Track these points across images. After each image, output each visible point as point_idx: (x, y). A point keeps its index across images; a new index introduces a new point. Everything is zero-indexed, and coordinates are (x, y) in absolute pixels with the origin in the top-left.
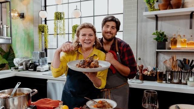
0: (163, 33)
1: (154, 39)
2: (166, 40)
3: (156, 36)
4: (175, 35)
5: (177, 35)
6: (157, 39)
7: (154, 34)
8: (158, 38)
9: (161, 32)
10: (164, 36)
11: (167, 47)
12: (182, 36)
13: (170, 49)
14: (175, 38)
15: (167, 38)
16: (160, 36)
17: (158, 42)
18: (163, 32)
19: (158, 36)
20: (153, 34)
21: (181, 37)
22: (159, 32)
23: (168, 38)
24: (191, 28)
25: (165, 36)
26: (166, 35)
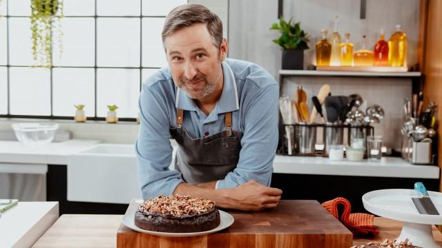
0: (297, 26)
1: (275, 41)
2: (303, 45)
3: (278, 35)
4: (326, 32)
5: (330, 32)
6: (282, 42)
7: (275, 27)
8: (285, 38)
9: (292, 25)
10: (298, 33)
11: (306, 64)
12: (343, 36)
13: (315, 68)
14: (325, 41)
15: (308, 41)
16: (290, 34)
17: (285, 49)
18: (296, 22)
19: (285, 34)
20: (271, 27)
21: (339, 37)
22: (288, 22)
23: (309, 38)
24: (363, 16)
25: (302, 34)
26: (305, 32)
